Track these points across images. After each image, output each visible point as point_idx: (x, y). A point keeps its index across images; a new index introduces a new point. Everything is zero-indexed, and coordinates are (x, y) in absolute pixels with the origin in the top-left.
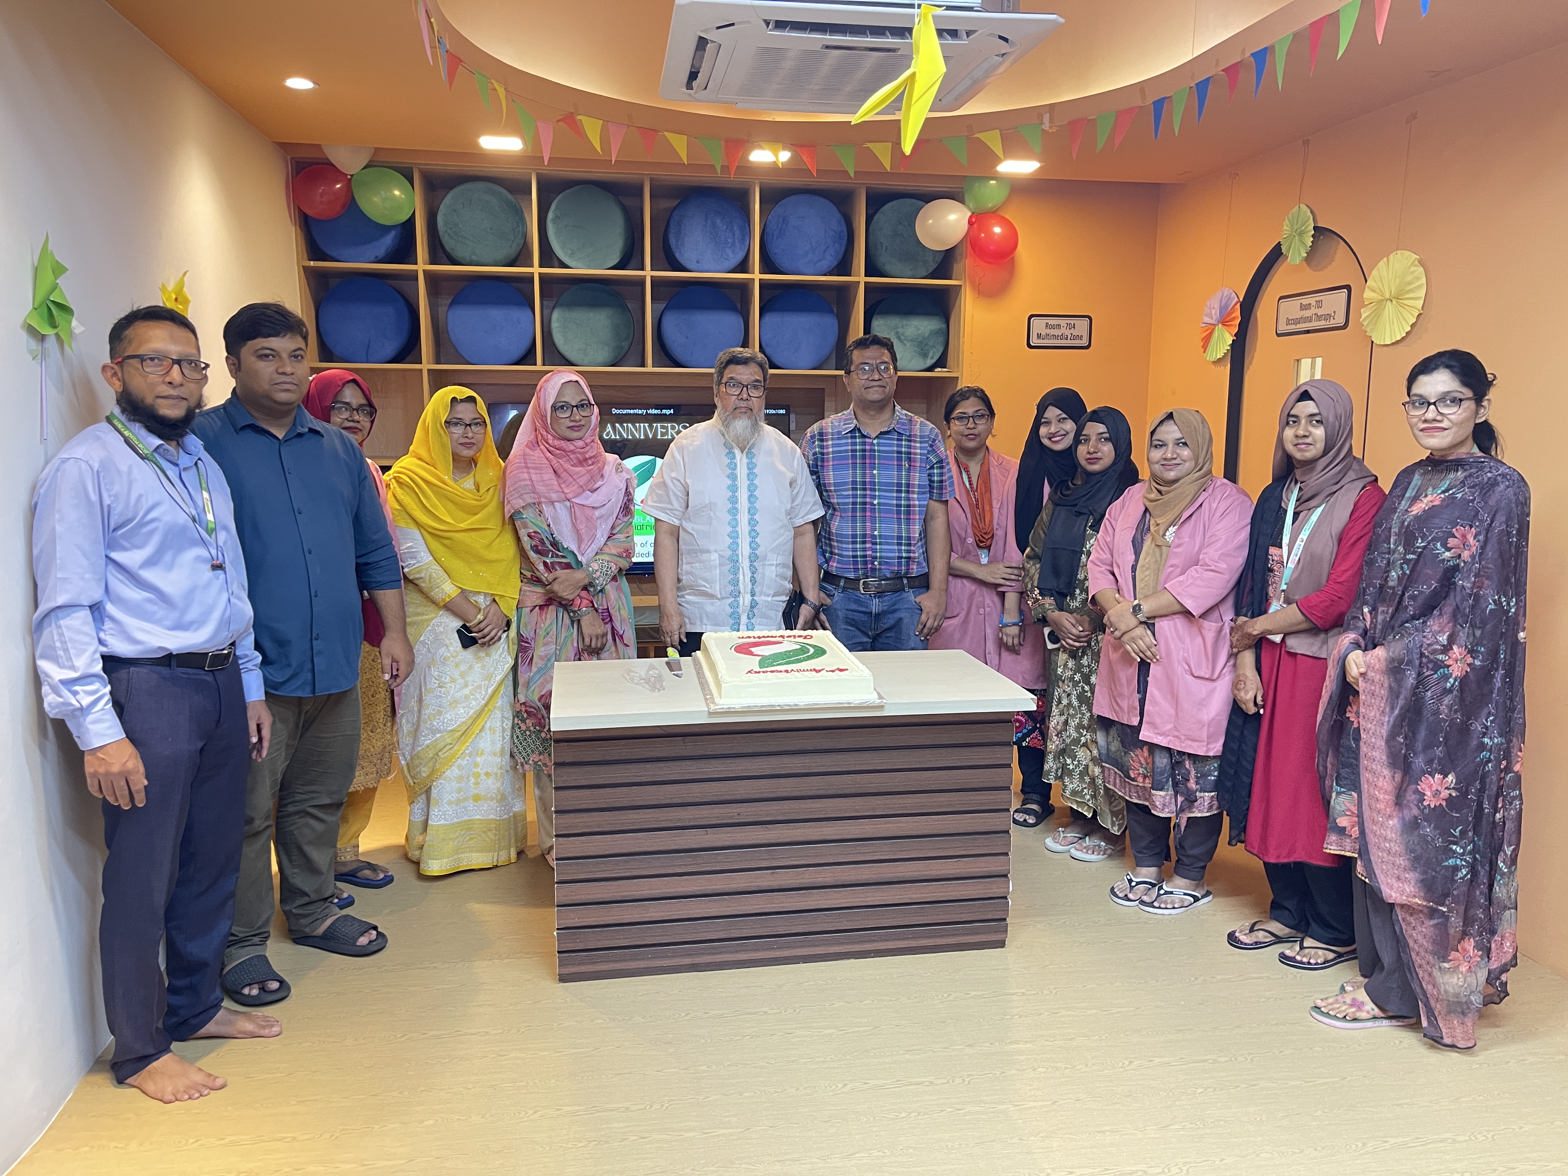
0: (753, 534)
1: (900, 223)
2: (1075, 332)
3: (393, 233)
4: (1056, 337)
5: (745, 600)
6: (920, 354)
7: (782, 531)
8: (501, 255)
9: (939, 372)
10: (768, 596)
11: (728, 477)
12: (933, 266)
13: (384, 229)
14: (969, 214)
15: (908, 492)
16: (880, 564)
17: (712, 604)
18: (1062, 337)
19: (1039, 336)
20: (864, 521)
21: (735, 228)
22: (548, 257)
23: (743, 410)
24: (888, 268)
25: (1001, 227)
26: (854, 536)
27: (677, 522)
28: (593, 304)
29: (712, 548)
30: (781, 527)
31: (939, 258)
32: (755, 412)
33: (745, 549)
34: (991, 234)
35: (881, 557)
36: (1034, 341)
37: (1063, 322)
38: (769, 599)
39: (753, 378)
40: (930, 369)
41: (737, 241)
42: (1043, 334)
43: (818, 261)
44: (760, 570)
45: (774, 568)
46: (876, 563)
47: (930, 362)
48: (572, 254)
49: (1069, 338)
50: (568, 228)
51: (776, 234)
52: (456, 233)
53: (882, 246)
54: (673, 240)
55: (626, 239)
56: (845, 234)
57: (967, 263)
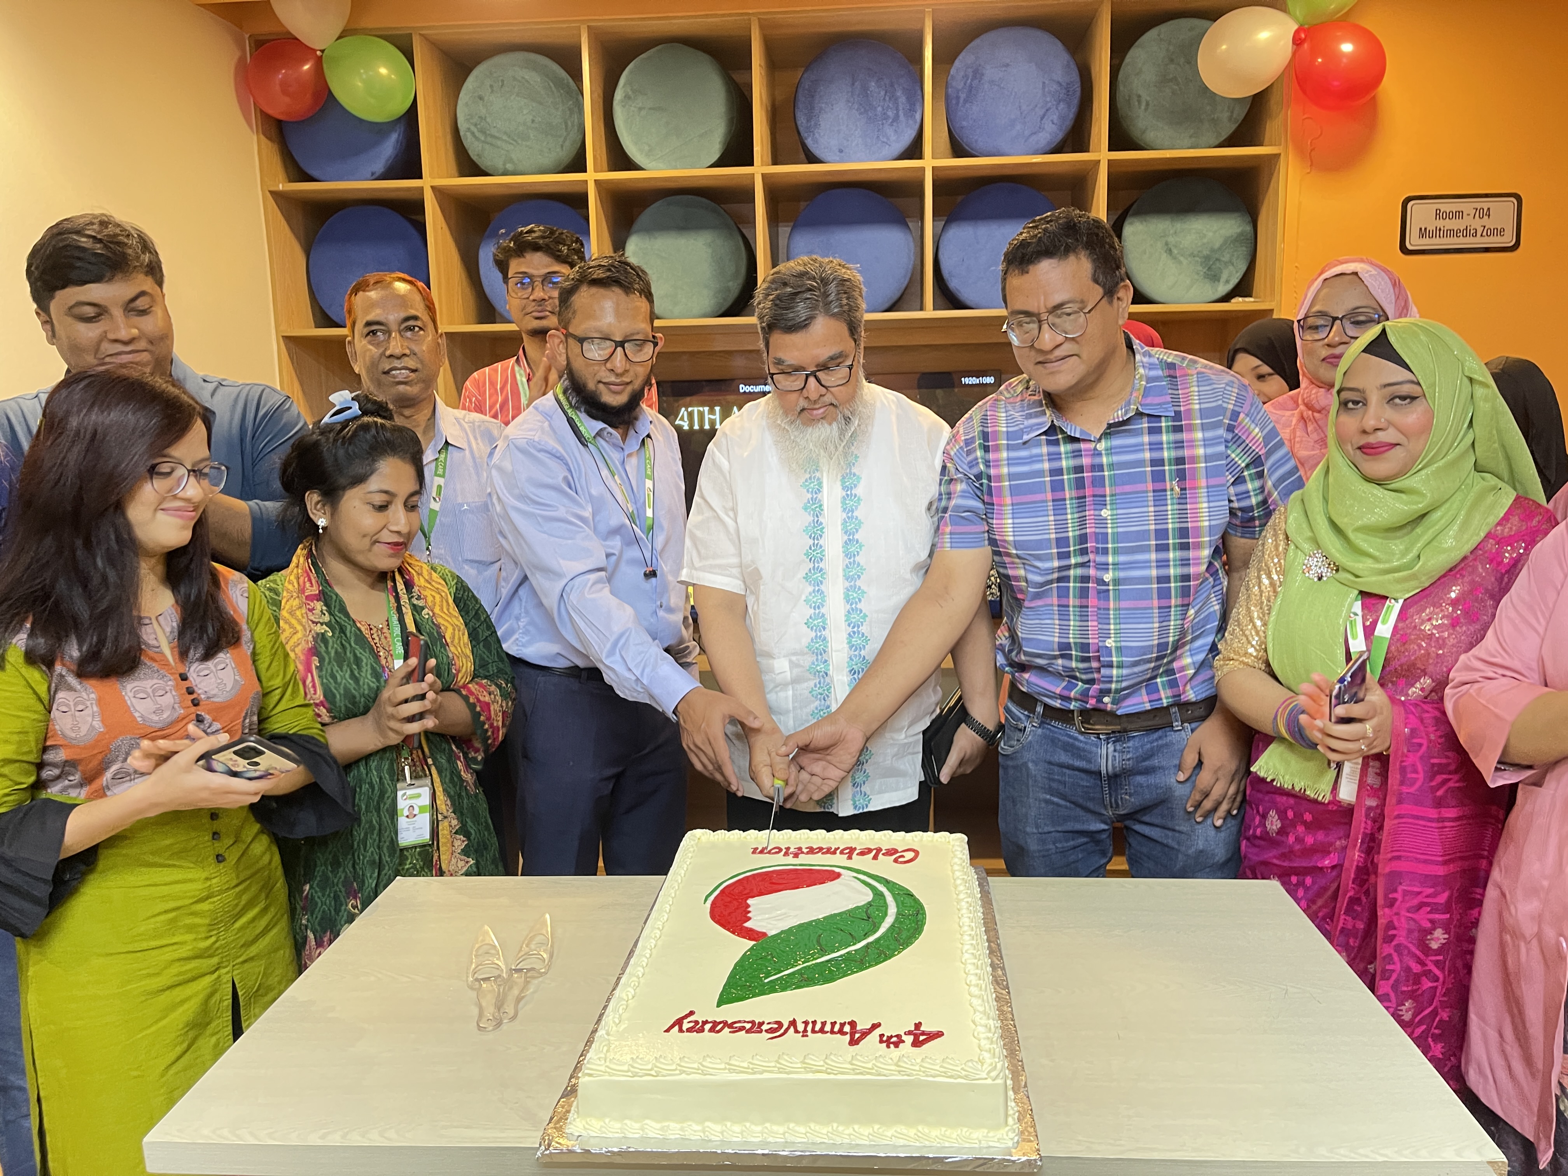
2: (1489, 223)
3: (394, 137)
4: (1452, 233)
6: (1205, 276)
8: (547, 160)
9: (1240, 303)
12: (1228, 129)
13: (377, 129)
14: (1296, 27)
15: (1182, 547)
18: (1466, 232)
19: (1423, 233)
20: (1085, 617)
21: (899, 93)
24: (1150, 136)
25: (1354, 42)
28: (684, 226)
31: (1240, 113)
34: (1334, 57)
36: (1414, 242)
37: (1467, 206)
40: (1222, 300)
41: (901, 113)
42: (1431, 228)
43: (1033, 133)
47: (1223, 289)
48: (650, 151)
49: (1479, 234)
50: (643, 113)
51: (963, 96)
52: (483, 131)
53: (1139, 102)
54: (801, 120)
55: (731, 122)
56: (1077, 87)
57: (1290, 116)
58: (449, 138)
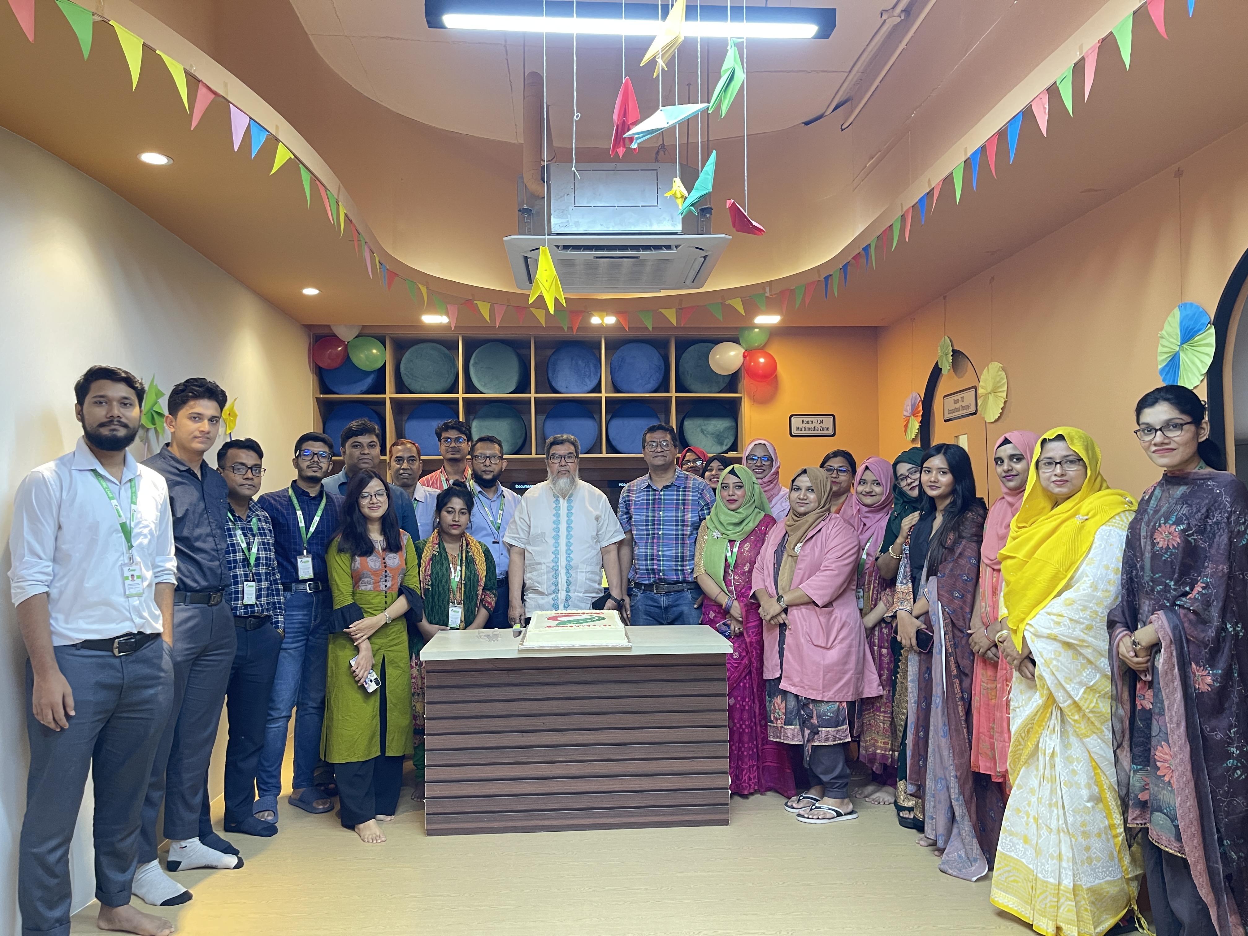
0: (569, 552)
1: (701, 359)
2: (823, 426)
3: (372, 376)
4: (810, 429)
5: (562, 595)
6: (718, 442)
7: (590, 549)
8: (439, 388)
10: (581, 593)
11: (554, 515)
12: (723, 386)
13: (367, 374)
14: (743, 351)
15: (683, 525)
16: (664, 575)
17: (542, 599)
18: (814, 429)
19: (798, 429)
20: (652, 546)
21: (591, 366)
22: (470, 387)
23: (564, 472)
24: (693, 387)
25: (763, 358)
26: (646, 556)
27: (523, 546)
28: (499, 416)
29: (542, 561)
30: (589, 547)
31: (727, 380)
32: (571, 472)
33: (563, 562)
34: (758, 363)
35: (664, 570)
36: (795, 432)
37: (814, 419)
38: (581, 595)
39: (567, 452)
42: (801, 427)
43: (645, 384)
44: (574, 575)
45: (584, 574)
46: (661, 574)
48: (485, 386)
49: (819, 430)
50: (483, 369)
51: (617, 368)
52: (411, 375)
53: (688, 373)
54: (550, 375)
56: (663, 366)
57: (745, 383)
58: (397, 376)
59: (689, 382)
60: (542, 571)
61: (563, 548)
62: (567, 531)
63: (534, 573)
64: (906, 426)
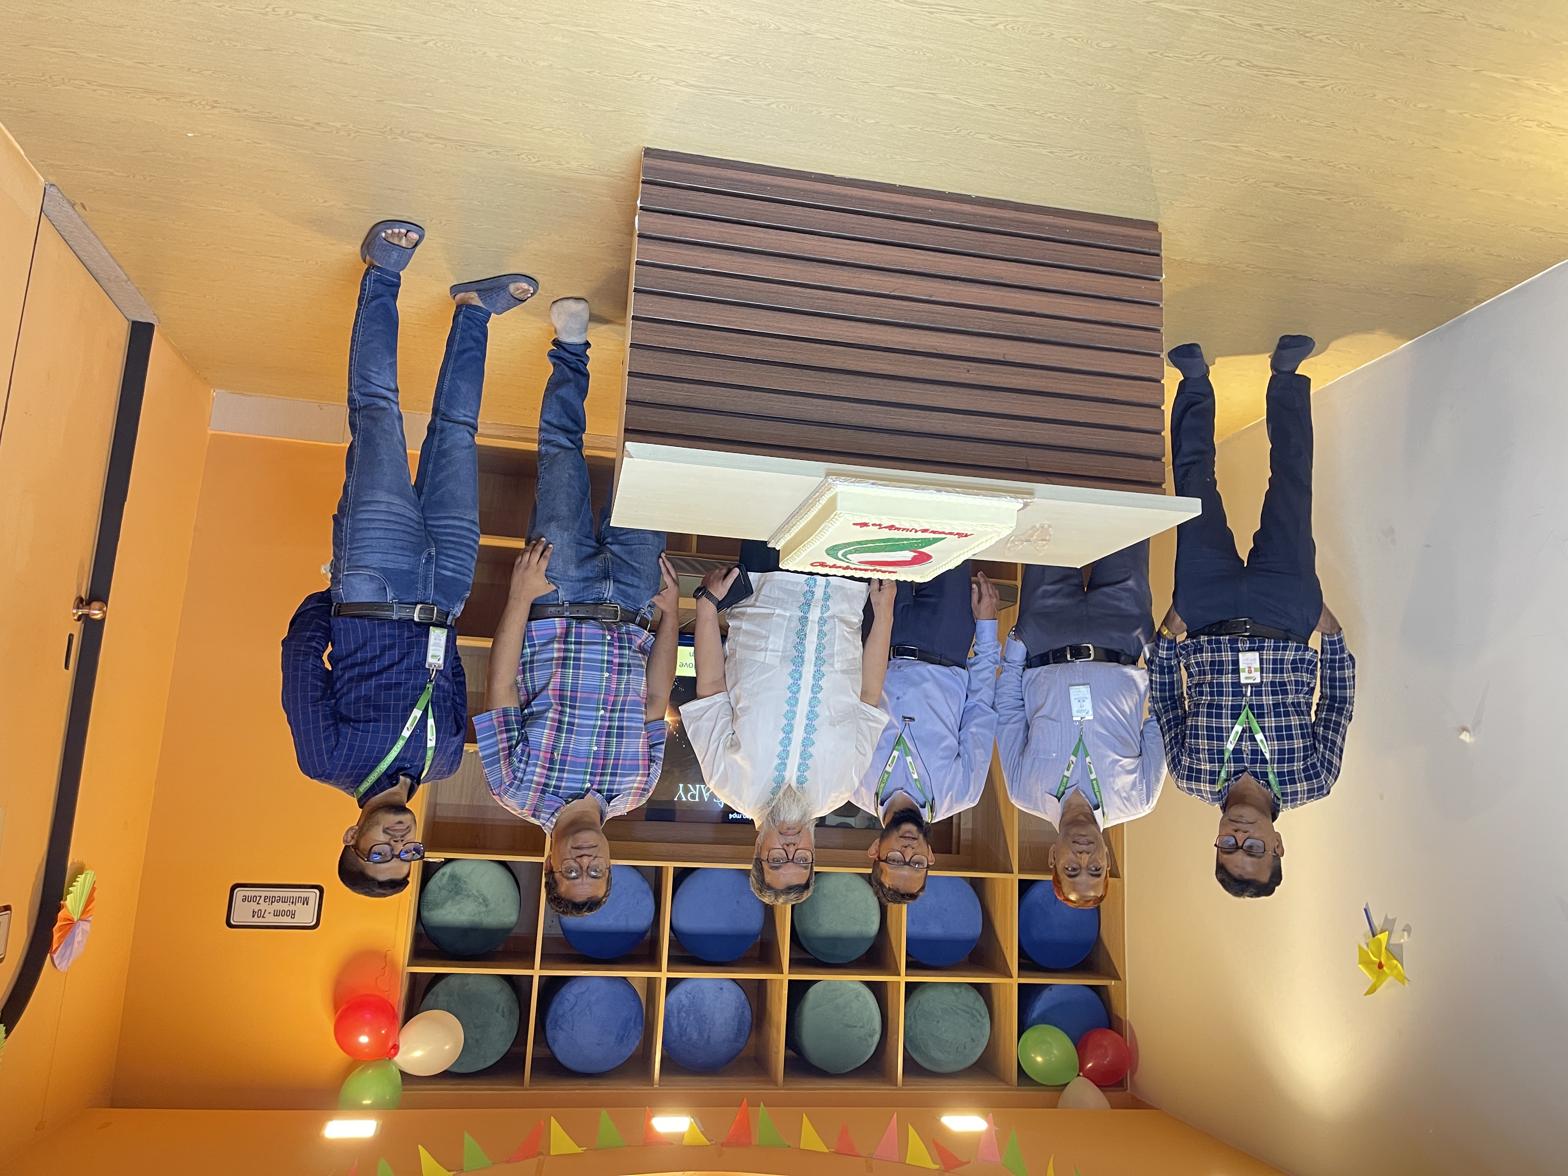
0: (794, 689)
1: (477, 1041)
2: (253, 906)
3: (1038, 1016)
4: (284, 900)
5: (815, 614)
6: (459, 880)
9: (435, 857)
10: (779, 615)
11: (811, 756)
12: (440, 988)
14: (396, 1058)
16: (604, 636)
18: (272, 900)
22: (882, 992)
23: (790, 832)
24: (497, 986)
25: (361, 1044)
27: (864, 704)
28: (836, 940)
31: (430, 999)
34: (374, 1033)
35: (603, 644)
36: (314, 894)
37: (270, 919)
39: (781, 871)
40: (448, 861)
41: (676, 1014)
42: (299, 905)
43: (583, 993)
44: (790, 646)
45: (770, 647)
46: (609, 638)
47: (447, 869)
48: (858, 996)
49: (263, 898)
50: (861, 1024)
51: (632, 1024)
52: (973, 1016)
53: (503, 1012)
54: (748, 1013)
55: (800, 1014)
56: (547, 1025)
57: (399, 995)
58: (996, 1014)
59: (503, 997)
60: (840, 659)
61: (805, 696)
62: (792, 726)
63: (850, 657)
64: (90, 900)
